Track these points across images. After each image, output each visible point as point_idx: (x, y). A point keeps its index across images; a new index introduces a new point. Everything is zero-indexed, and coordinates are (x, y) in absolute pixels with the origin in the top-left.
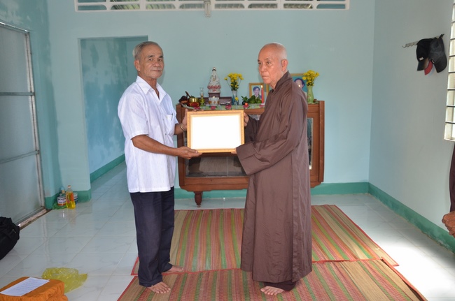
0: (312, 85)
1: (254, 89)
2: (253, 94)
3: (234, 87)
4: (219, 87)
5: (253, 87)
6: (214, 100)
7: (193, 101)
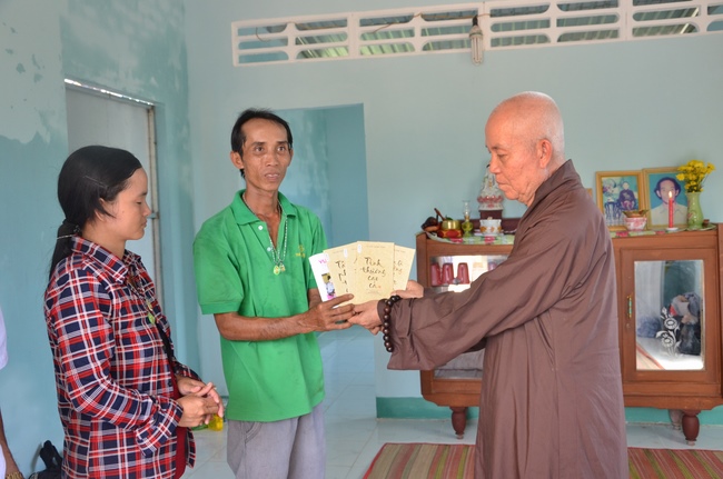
0: (697, 190)
4: (501, 199)
6: (492, 225)
7: (450, 227)
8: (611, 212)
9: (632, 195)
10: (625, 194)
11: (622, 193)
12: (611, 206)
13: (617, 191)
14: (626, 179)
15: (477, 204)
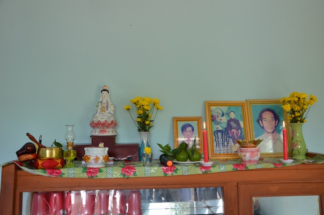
0: (302, 121)
1: (184, 129)
2: (181, 139)
3: (144, 125)
4: (114, 124)
5: (181, 124)
6: (97, 154)
7: (48, 156)
8: (220, 140)
9: (238, 124)
10: (232, 123)
11: (229, 121)
12: (220, 134)
13: (225, 120)
14: (233, 109)
15: (90, 129)
